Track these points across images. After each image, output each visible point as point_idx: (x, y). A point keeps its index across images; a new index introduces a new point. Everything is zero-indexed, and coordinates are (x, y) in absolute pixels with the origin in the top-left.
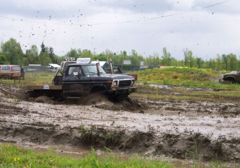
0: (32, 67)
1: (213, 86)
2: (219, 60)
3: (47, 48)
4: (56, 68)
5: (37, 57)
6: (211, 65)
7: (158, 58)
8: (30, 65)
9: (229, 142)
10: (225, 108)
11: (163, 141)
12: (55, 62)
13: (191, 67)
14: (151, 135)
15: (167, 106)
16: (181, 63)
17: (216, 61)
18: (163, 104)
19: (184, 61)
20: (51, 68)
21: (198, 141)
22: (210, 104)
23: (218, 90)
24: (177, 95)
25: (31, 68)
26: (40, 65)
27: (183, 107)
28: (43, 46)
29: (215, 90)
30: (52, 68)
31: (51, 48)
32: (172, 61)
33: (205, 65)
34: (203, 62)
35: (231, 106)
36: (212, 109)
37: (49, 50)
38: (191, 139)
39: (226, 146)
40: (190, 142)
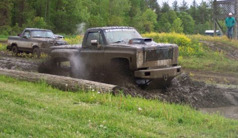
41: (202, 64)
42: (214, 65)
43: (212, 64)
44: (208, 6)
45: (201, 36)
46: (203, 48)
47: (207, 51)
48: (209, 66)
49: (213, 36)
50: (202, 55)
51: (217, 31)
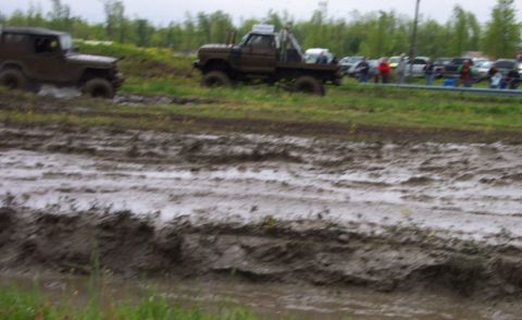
1: (172, 92)
2: (190, 25)
6: (172, 37)
7: (38, 16)
9: (197, 230)
10: (197, 146)
11: (37, 232)
13: (121, 42)
14: (8, 218)
15: (54, 142)
16: (97, 32)
17: (183, 27)
18: (43, 138)
19: (106, 25)
21: (125, 231)
22: (161, 137)
23: (184, 102)
24: (81, 114)
27: (93, 144)
29: (175, 101)
32: (75, 25)
33: (156, 37)
34: (152, 30)
35: (211, 143)
36: (165, 149)
38: (106, 226)
39: (191, 241)
40: (105, 234)
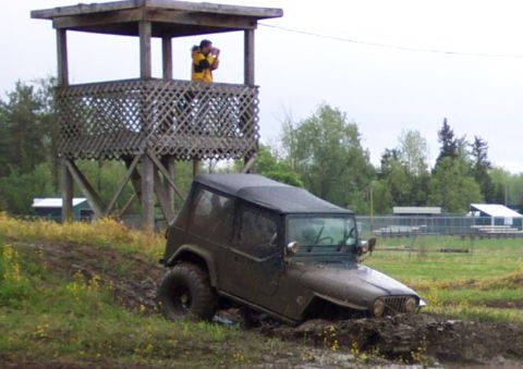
0: (406, 219)
3: (461, 143)
4: (500, 221)
5: (424, 179)
8: (397, 210)
12: (494, 195)
20: (479, 222)
25: (402, 223)
26: (436, 210)
28: (446, 133)
30: (485, 219)
31: (478, 143)
37: (470, 149)
41: (21, 332)
42: (68, 334)
43: (58, 331)
44: (38, 105)
45: (13, 222)
46: (24, 268)
47: (36, 279)
48: (48, 340)
49: (59, 222)
50: (19, 295)
51: (76, 201)
